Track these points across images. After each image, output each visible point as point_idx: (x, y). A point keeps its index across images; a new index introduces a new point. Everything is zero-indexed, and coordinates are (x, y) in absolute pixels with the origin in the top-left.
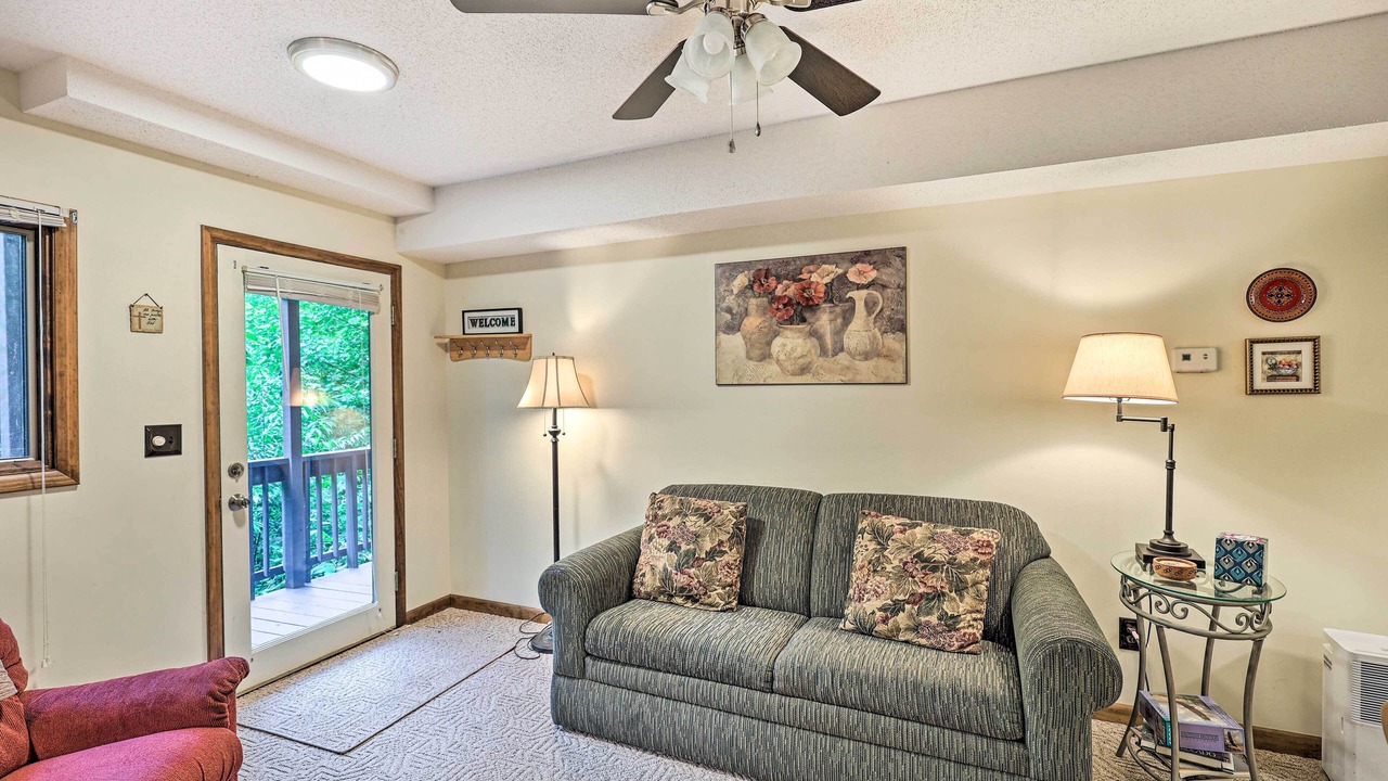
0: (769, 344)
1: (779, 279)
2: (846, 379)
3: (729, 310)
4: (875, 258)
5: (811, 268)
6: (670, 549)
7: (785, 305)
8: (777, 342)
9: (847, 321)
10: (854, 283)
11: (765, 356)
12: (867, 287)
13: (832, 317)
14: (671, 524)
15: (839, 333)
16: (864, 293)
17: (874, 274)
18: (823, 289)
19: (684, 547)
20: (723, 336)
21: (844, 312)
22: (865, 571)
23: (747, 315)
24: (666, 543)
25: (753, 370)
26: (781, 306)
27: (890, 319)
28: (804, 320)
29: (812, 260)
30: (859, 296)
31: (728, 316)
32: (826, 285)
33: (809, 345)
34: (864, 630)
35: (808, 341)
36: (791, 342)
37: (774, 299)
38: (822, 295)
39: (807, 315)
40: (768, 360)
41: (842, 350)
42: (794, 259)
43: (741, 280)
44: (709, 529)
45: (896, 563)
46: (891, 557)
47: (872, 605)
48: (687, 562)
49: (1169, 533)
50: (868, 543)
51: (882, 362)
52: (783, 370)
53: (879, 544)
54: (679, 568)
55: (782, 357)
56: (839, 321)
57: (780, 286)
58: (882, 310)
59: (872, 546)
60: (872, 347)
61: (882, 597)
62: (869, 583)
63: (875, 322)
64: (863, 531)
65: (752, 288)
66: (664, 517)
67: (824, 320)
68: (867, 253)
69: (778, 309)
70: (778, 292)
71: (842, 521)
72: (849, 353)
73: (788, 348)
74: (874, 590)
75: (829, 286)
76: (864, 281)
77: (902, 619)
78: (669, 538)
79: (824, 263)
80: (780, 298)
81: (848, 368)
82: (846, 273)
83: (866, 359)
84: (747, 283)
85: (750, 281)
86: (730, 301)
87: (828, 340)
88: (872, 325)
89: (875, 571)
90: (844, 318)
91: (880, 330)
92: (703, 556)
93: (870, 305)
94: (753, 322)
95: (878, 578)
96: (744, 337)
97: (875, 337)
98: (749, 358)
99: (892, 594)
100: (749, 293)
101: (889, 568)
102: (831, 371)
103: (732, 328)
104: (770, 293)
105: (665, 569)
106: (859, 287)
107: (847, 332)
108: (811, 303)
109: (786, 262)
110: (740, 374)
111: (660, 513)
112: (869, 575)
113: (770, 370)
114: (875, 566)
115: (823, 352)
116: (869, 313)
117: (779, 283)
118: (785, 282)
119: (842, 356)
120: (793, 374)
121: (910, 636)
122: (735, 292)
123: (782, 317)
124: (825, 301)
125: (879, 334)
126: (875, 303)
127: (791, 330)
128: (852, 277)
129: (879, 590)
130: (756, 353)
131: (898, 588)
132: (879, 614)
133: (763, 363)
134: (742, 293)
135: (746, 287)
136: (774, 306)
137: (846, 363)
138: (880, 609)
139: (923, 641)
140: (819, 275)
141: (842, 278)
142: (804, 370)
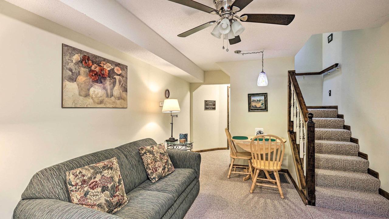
0: (89, 90)
1: (93, 63)
2: (114, 106)
3: (71, 70)
4: (121, 67)
5: (104, 63)
6: (103, 191)
7: (95, 75)
8: (92, 90)
9: (114, 86)
10: (116, 73)
11: (87, 95)
12: (119, 75)
13: (110, 83)
14: (97, 179)
15: (112, 89)
16: (118, 77)
17: (121, 72)
18: (107, 72)
19: (110, 186)
20: (67, 83)
21: (113, 82)
22: (153, 163)
23: (79, 75)
24: (99, 189)
25: (82, 101)
26: (93, 74)
27: (124, 87)
28: (101, 82)
29: (105, 60)
30: (117, 77)
31: (70, 73)
32: (108, 71)
33: (103, 92)
34: (161, 178)
35: (103, 91)
36: (97, 90)
37: (91, 71)
38: (107, 74)
39: (103, 81)
40: (88, 97)
41: (113, 96)
42: (99, 57)
43: (76, 57)
44: (114, 172)
45: (159, 157)
46: (157, 156)
47: (160, 170)
48: (114, 191)
49: (172, 136)
50: (149, 155)
51: (122, 101)
52: (94, 102)
53: (152, 154)
54: (113, 196)
55: (94, 96)
56: (112, 85)
57: (93, 66)
58: (122, 84)
59: (151, 156)
60: (120, 96)
61: (161, 167)
62: (156, 165)
63: (121, 88)
64: (145, 153)
65: (82, 62)
66: (90, 178)
67: (108, 83)
68: (119, 64)
69: (92, 75)
70: (93, 68)
71: (133, 153)
72: (115, 97)
73: (96, 93)
74: (159, 166)
75: (109, 71)
76: (119, 73)
77: (166, 170)
78: (100, 187)
79: (108, 62)
80: (93, 71)
81: (114, 102)
82: (114, 68)
83: (119, 100)
84: (79, 60)
85: (81, 59)
86: (71, 65)
87: (109, 91)
88: (120, 88)
89: (156, 161)
90: (113, 84)
91: (122, 90)
92: (118, 184)
93: (120, 82)
94: (82, 78)
95: (157, 163)
96: (78, 85)
97: (121, 93)
98: (80, 95)
99: (162, 165)
100: (81, 65)
101: (158, 159)
102: (109, 103)
103: (72, 79)
104: (89, 68)
105: (107, 201)
106: (118, 75)
107: (114, 90)
108: (104, 76)
109: (96, 57)
110: (76, 102)
111: (85, 178)
112: (155, 163)
113: (89, 101)
114: (155, 161)
115: (107, 96)
116: (120, 84)
117: (93, 64)
118: (95, 65)
119: (113, 98)
120: (98, 104)
121: (168, 173)
122: (74, 62)
123: (94, 79)
124: (108, 77)
125: (122, 92)
126: (121, 81)
127: (97, 85)
128: (116, 71)
129: (160, 166)
130: (83, 93)
131: (162, 163)
132: (163, 171)
133: (86, 98)
134: (77, 63)
135: (79, 61)
136: (91, 74)
137: (114, 100)
138: (162, 170)
139: (170, 172)
140: (106, 66)
141: (113, 69)
142: (101, 102)
